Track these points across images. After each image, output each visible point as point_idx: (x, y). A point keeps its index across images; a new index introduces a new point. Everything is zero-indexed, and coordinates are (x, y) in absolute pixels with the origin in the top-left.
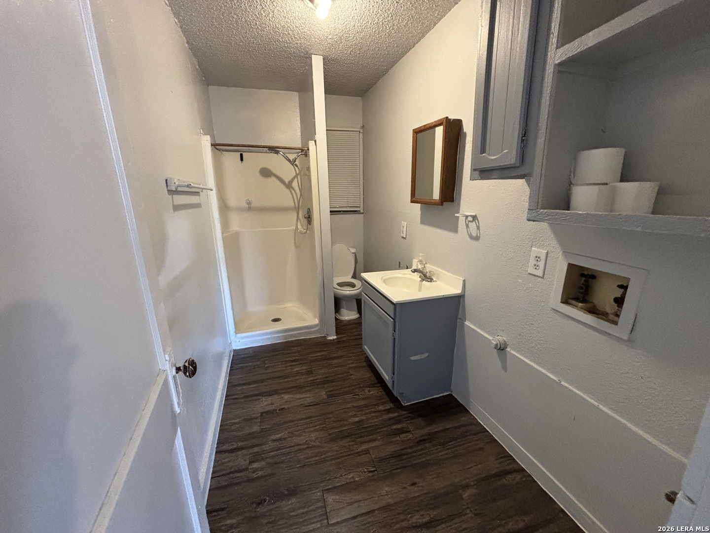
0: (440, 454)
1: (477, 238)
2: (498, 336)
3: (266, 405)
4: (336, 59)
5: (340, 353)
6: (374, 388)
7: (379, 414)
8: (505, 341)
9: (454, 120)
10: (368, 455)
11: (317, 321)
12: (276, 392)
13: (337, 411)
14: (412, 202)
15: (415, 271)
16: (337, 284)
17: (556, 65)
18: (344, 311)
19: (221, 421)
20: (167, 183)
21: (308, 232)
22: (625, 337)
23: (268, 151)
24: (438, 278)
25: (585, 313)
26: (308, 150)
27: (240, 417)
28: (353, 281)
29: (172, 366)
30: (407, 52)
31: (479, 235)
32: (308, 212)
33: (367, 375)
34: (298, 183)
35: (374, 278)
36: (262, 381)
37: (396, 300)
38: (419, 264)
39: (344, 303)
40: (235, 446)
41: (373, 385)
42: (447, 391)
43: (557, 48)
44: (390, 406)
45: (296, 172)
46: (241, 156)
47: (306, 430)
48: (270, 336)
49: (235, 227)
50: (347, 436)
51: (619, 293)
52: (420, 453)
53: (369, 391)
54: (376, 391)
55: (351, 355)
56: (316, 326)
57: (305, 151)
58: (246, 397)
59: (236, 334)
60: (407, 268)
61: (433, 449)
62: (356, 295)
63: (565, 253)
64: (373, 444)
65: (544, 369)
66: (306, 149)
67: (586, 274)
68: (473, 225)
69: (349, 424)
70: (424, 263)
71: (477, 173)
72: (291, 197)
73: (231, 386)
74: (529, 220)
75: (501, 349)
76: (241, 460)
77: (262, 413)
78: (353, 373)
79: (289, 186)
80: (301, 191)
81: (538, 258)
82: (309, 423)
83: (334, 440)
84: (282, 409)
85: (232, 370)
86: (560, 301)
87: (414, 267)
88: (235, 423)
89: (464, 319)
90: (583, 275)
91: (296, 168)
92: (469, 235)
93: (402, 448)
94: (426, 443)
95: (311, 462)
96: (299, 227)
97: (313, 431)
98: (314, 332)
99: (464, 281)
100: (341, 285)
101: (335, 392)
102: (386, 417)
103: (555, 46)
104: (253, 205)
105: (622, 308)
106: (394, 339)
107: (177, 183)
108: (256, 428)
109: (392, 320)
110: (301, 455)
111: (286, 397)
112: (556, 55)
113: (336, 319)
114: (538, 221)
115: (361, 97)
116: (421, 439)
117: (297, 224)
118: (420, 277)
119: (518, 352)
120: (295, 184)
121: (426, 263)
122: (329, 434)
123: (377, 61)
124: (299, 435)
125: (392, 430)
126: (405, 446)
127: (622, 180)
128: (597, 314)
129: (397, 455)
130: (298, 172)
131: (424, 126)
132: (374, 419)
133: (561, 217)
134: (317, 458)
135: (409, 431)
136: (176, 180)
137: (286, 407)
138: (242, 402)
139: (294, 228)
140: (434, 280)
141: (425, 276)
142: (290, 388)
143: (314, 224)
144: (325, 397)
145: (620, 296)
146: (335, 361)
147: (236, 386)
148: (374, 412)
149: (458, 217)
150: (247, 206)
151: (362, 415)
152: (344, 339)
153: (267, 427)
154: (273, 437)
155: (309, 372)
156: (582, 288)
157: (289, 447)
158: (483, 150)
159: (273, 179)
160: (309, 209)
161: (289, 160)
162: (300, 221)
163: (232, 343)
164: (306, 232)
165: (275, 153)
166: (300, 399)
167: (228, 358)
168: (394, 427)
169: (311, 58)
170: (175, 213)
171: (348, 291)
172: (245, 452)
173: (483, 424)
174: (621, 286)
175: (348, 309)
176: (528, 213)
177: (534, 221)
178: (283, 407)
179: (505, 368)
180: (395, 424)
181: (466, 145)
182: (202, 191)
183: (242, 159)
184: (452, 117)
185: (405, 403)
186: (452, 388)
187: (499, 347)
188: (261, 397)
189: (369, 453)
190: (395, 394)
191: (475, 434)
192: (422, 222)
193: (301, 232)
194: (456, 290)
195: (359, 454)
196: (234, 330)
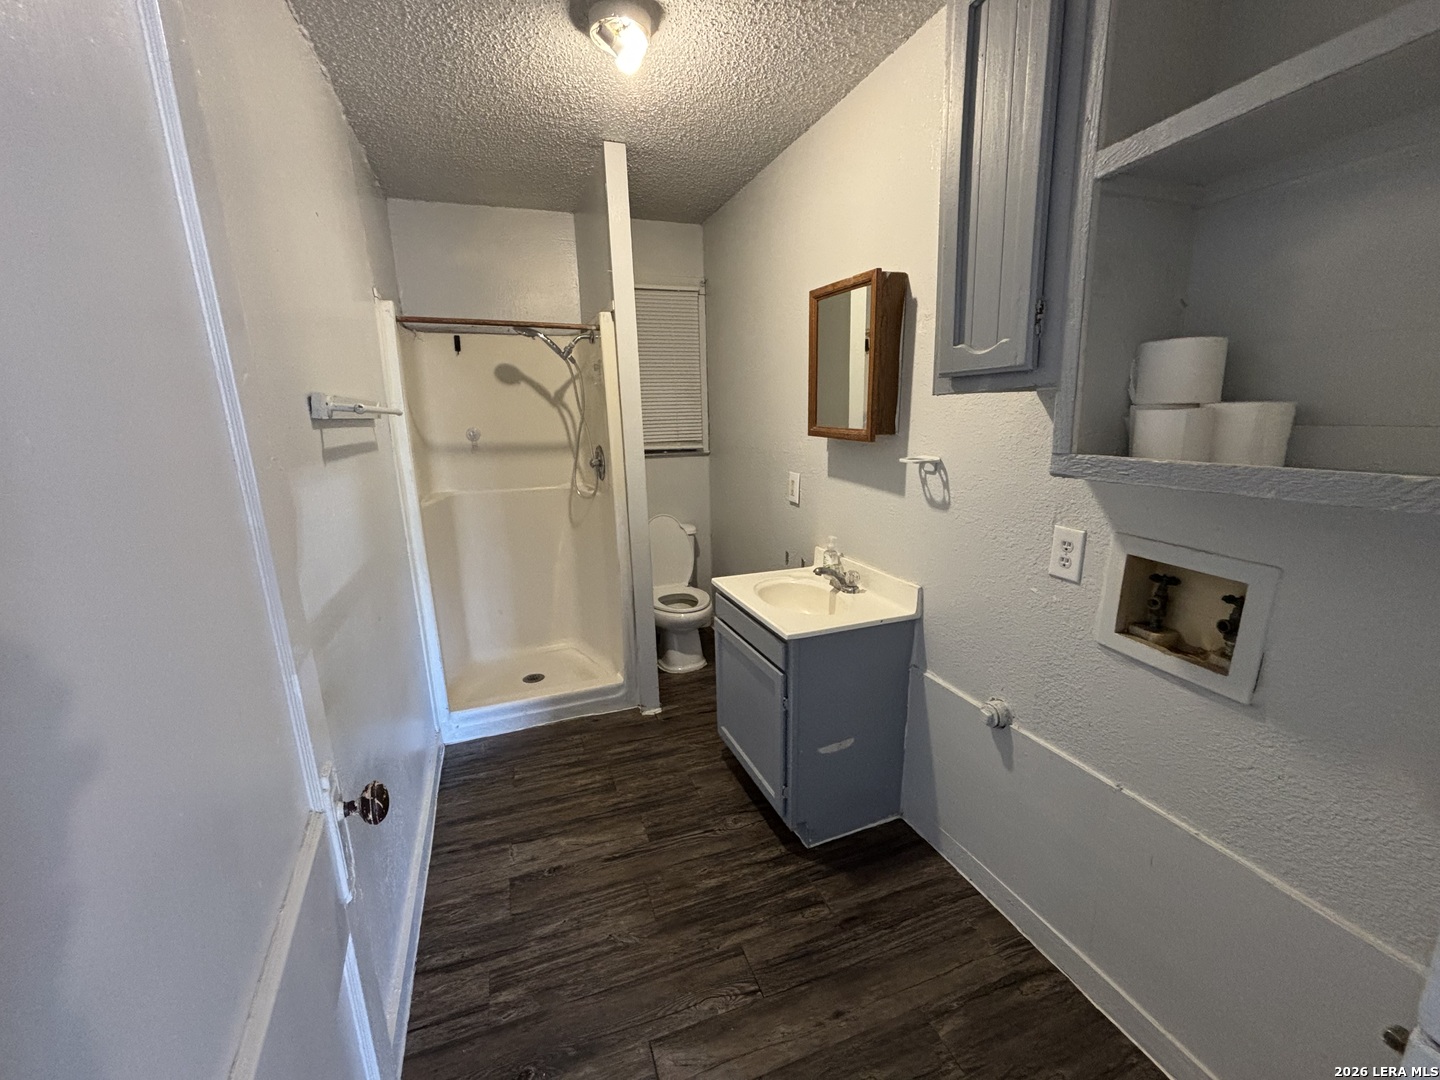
0: (889, 946)
1: (944, 506)
2: (993, 699)
3: (521, 863)
4: (652, 150)
5: (668, 745)
6: (743, 815)
7: (758, 869)
8: (1007, 710)
9: (893, 275)
10: (741, 958)
11: (619, 679)
12: (540, 833)
13: (670, 867)
14: (811, 433)
15: (821, 571)
16: (660, 599)
17: (1096, 180)
18: (674, 655)
19: (425, 903)
20: (310, 405)
21: (598, 494)
22: (1244, 699)
23: (514, 332)
24: (867, 584)
25: (1163, 652)
26: (598, 329)
27: (466, 892)
28: (692, 591)
29: (335, 801)
30: (792, 141)
31: (947, 498)
32: (597, 453)
33: (730, 787)
34: (576, 393)
35: (737, 587)
36: (510, 810)
37: (788, 634)
38: (828, 558)
39: (674, 640)
40: (457, 958)
41: (742, 809)
42: (893, 814)
43: (1098, 148)
44: (778, 850)
45: (572, 373)
46: (457, 341)
47: (609, 912)
48: (521, 714)
49: (444, 486)
50: (696, 921)
51: (1225, 612)
52: (846, 946)
53: (736, 821)
54: (748, 822)
55: (693, 746)
56: (619, 687)
57: (589, 332)
58: (477, 847)
59: (450, 711)
60: (803, 566)
61: (872, 937)
62: (700, 620)
63: (1122, 535)
64: (750, 934)
65: (1088, 765)
66: (594, 328)
67: (1162, 575)
68: (934, 481)
69: (697, 895)
70: (839, 554)
71: (947, 382)
72: (562, 427)
73: (444, 824)
74: (1054, 474)
75: (1001, 725)
76: (472, 987)
77: (512, 880)
78: (698, 785)
79: (557, 400)
80: (582, 410)
81: (1067, 545)
82: (614, 898)
83: (666, 929)
84: (555, 869)
85: (445, 790)
86: (1113, 627)
87: (818, 564)
88: (454, 906)
89: (923, 665)
90: (1155, 578)
91: (573, 366)
92: (927, 499)
93: (810, 937)
94: (857, 926)
95: (621, 980)
96: (579, 484)
97: (621, 914)
98: (615, 702)
99: (921, 591)
100: (667, 600)
101: (665, 827)
102: (771, 874)
103: (1094, 144)
104: (481, 441)
105: (1234, 641)
106: (786, 713)
107: (332, 404)
108: (501, 915)
109: (782, 674)
110: (602, 968)
111: (563, 842)
112: (1097, 161)
113: (660, 671)
114: (1072, 477)
115: (701, 224)
116: (846, 916)
117: (574, 477)
118: (831, 583)
119: (1034, 730)
120: (569, 397)
121: (842, 555)
122: (657, 919)
123: (733, 156)
124: (594, 925)
125: (785, 901)
126: (814, 935)
127: (1225, 398)
128: (1185, 653)
129: (803, 955)
130: (575, 373)
131: (833, 285)
132: (747, 881)
133: (1118, 470)
134: (634, 973)
135: (822, 903)
136: (328, 399)
137: (562, 863)
138: (470, 858)
139: (568, 485)
140: (860, 588)
141: (842, 581)
142: (570, 823)
143: (610, 479)
144: (645, 838)
145: (1228, 619)
146: (660, 761)
147: (452, 823)
148: (748, 865)
149: (905, 464)
150: (470, 442)
151: (723, 873)
152: (677, 714)
153: (526, 909)
154: (538, 932)
155: (609, 788)
156: (1155, 603)
157: (573, 952)
158: (959, 338)
159: (523, 385)
160: (600, 447)
161: (558, 350)
162: (581, 473)
163: (443, 732)
164: (594, 494)
165: (529, 336)
166: (592, 845)
167: (434, 764)
168: (791, 895)
169: (602, 147)
170: (328, 465)
171: (682, 614)
172: (479, 968)
173: (968, 880)
174: (1228, 599)
175: (682, 650)
176: (1053, 463)
177: (1064, 476)
178: (555, 865)
179: (1009, 764)
180: (791, 888)
181: (917, 324)
182: (379, 417)
183: (458, 348)
184: (888, 269)
185: (809, 844)
186: (904, 805)
187: (996, 722)
188: (508, 846)
189: (743, 953)
190: (790, 825)
191: (953, 901)
192: (833, 472)
193: (583, 496)
194: (908, 610)
195: (723, 956)
196: (445, 705)
